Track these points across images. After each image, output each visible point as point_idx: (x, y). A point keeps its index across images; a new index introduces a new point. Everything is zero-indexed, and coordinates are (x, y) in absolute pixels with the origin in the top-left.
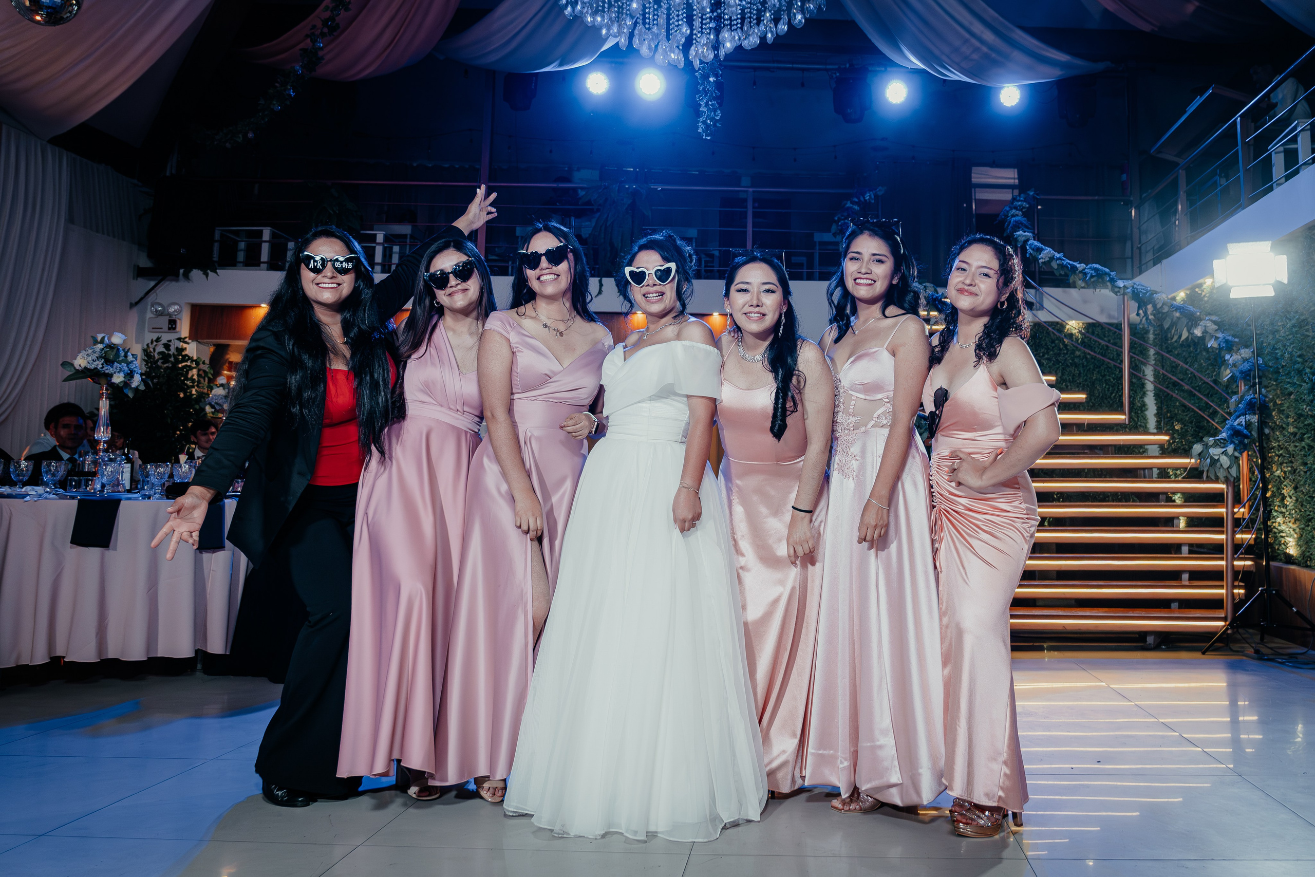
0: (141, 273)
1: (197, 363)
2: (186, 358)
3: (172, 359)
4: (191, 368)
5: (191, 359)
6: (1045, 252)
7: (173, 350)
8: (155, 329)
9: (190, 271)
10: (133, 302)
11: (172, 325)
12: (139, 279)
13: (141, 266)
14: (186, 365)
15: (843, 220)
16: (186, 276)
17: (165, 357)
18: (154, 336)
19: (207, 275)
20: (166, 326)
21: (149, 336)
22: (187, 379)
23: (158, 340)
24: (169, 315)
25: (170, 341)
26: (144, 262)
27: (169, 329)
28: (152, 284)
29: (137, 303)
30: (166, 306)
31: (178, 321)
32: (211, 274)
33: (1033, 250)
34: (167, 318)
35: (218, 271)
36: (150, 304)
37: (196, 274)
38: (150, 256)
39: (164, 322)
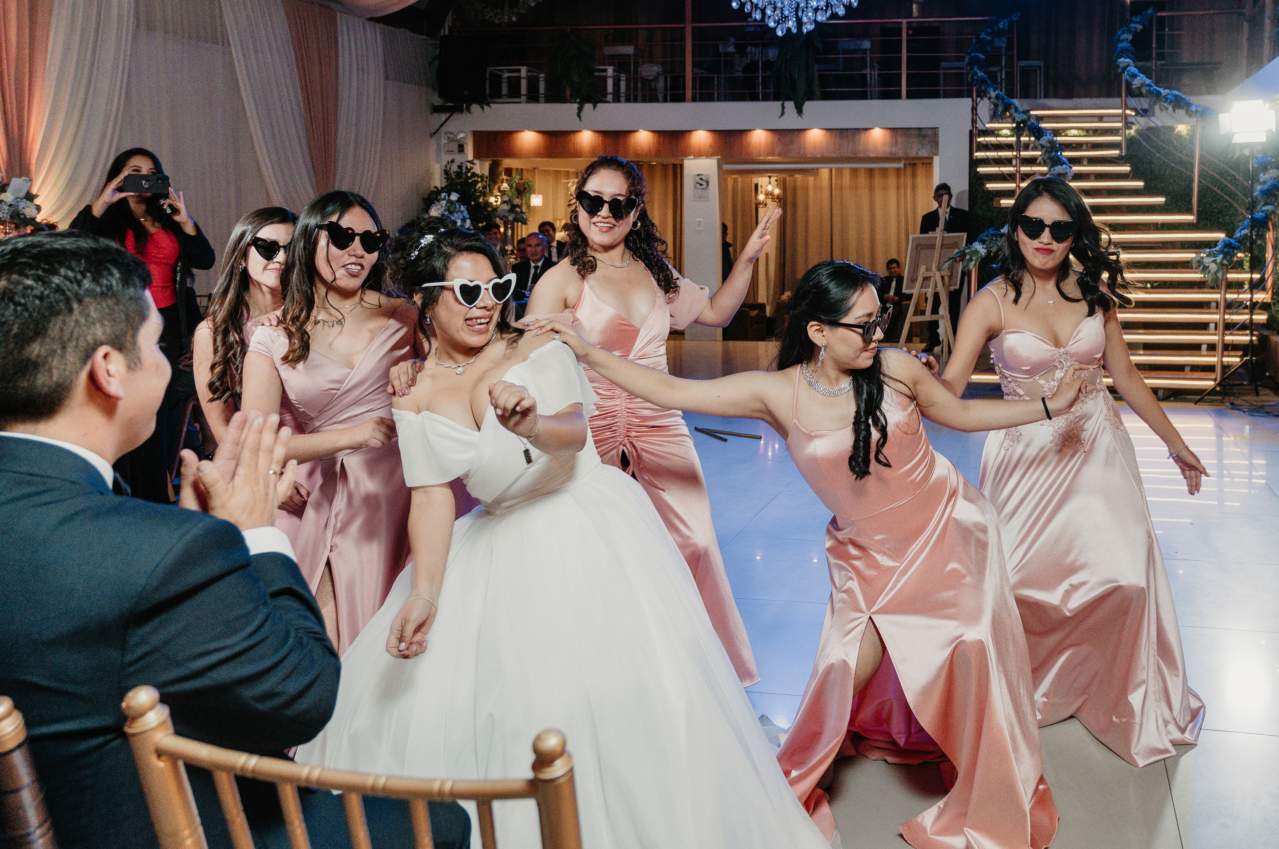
0: (436, 109)
1: (482, 177)
2: (474, 175)
3: (464, 176)
4: (477, 182)
5: (477, 176)
6: (1138, 78)
7: (464, 170)
8: (450, 152)
9: (470, 106)
10: (433, 131)
11: (461, 148)
12: (436, 115)
13: (436, 104)
14: (475, 181)
15: (975, 52)
16: (468, 110)
17: (459, 174)
18: (450, 158)
19: (483, 108)
20: (456, 149)
21: (446, 158)
22: (476, 190)
23: (453, 161)
24: (457, 140)
25: (462, 163)
26: (437, 101)
27: (459, 151)
28: (444, 117)
29: (435, 133)
30: (455, 133)
31: (465, 146)
32: (486, 107)
33: (1129, 76)
34: (457, 143)
35: (491, 105)
36: (443, 135)
37: (475, 107)
38: (441, 96)
39: (454, 146)
